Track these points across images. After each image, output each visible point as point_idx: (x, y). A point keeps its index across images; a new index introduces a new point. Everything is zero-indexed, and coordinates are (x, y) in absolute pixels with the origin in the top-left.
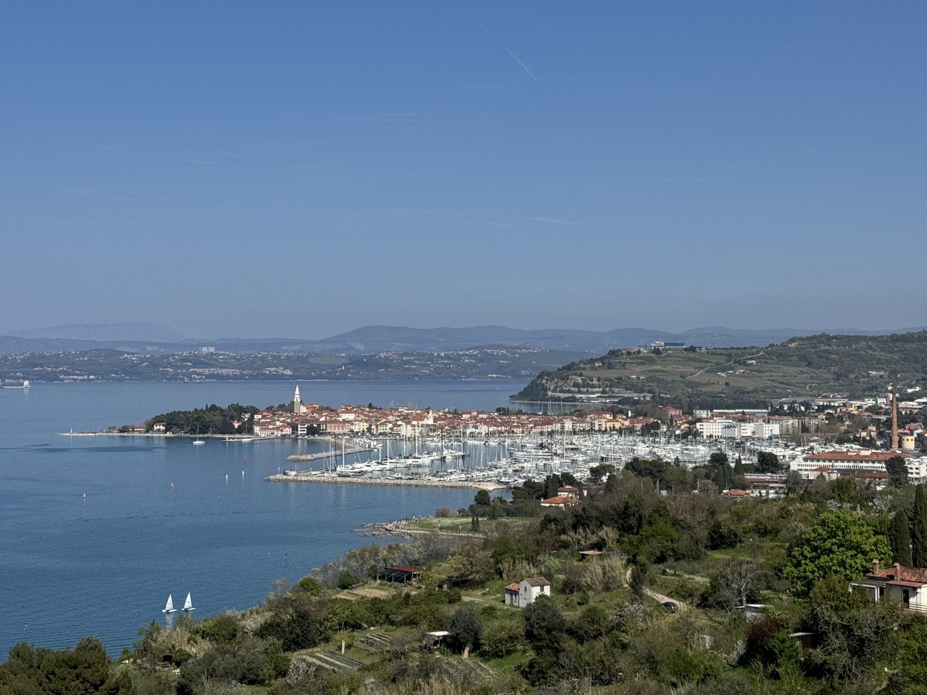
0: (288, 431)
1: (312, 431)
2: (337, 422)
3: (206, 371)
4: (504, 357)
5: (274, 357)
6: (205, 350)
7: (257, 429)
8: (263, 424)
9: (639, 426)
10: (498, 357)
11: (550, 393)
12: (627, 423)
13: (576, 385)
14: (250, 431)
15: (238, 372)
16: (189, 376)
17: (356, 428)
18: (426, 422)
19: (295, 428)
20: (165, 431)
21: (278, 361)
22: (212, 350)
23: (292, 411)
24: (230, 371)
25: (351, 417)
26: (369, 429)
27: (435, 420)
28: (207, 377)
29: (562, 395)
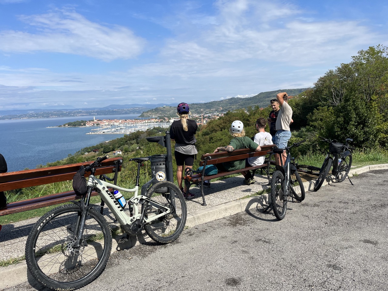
0: (93, 125)
1: (97, 125)
2: (102, 123)
3: (80, 114)
4: (138, 109)
5: (93, 111)
6: (80, 110)
7: (86, 125)
8: (88, 124)
9: (159, 121)
10: (137, 110)
11: (145, 116)
12: (157, 121)
13: (150, 114)
14: (85, 125)
15: (86, 114)
16: (76, 115)
17: (106, 124)
18: (119, 122)
19: (94, 124)
20: (68, 126)
21: (94, 112)
22: (81, 110)
23: (93, 121)
24: (85, 114)
25: (105, 122)
26: (109, 124)
27: (121, 121)
28: (80, 115)
29: (147, 116)
